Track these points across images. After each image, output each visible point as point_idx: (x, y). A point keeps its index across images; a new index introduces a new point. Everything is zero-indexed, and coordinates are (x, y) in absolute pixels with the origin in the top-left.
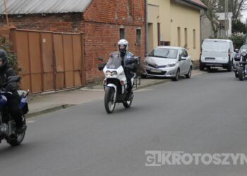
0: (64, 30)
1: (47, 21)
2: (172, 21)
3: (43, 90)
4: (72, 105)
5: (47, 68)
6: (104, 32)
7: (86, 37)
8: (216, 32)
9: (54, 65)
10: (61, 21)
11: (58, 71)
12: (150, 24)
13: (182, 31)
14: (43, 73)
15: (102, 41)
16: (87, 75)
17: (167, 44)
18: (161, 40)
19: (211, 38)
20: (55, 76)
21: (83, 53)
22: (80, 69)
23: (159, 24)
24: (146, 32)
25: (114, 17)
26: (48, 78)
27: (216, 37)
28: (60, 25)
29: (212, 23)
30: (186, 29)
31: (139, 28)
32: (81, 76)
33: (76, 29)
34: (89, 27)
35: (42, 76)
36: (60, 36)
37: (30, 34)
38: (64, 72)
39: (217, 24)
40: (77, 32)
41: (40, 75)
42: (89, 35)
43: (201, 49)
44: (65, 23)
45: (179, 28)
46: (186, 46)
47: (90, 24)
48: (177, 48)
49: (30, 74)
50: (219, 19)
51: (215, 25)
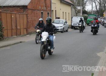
0: (20, 12)
1: (13, 9)
2: (61, 9)
3: (12, 36)
4: (24, 42)
5: (14, 27)
6: (35, 13)
7: (29, 15)
8: (77, 14)
9: (16, 26)
10: (19, 9)
11: (18, 28)
12: (53, 11)
13: (64, 13)
14: (12, 29)
15: (35, 17)
16: (29, 30)
17: (59, 18)
18: (57, 17)
19: (75, 16)
20: (17, 30)
21: (28, 22)
22: (26, 27)
23: (56, 11)
24: (51, 14)
25: (39, 8)
26: (14, 31)
27: (77, 16)
28: (18, 10)
29: (76, 10)
30: (66, 13)
31: (48, 12)
32: (26, 30)
33: (25, 12)
34: (30, 11)
35: (12, 30)
36: (19, 15)
37: (7, 14)
38: (20, 29)
39: (77, 11)
40: (25, 13)
41: (11, 30)
42: (30, 14)
43: (72, 21)
44: (21, 10)
45: (63, 12)
46: (66, 19)
47: (30, 10)
48: (63, 20)
49: (7, 30)
50: (78, 9)
51: (76, 11)
